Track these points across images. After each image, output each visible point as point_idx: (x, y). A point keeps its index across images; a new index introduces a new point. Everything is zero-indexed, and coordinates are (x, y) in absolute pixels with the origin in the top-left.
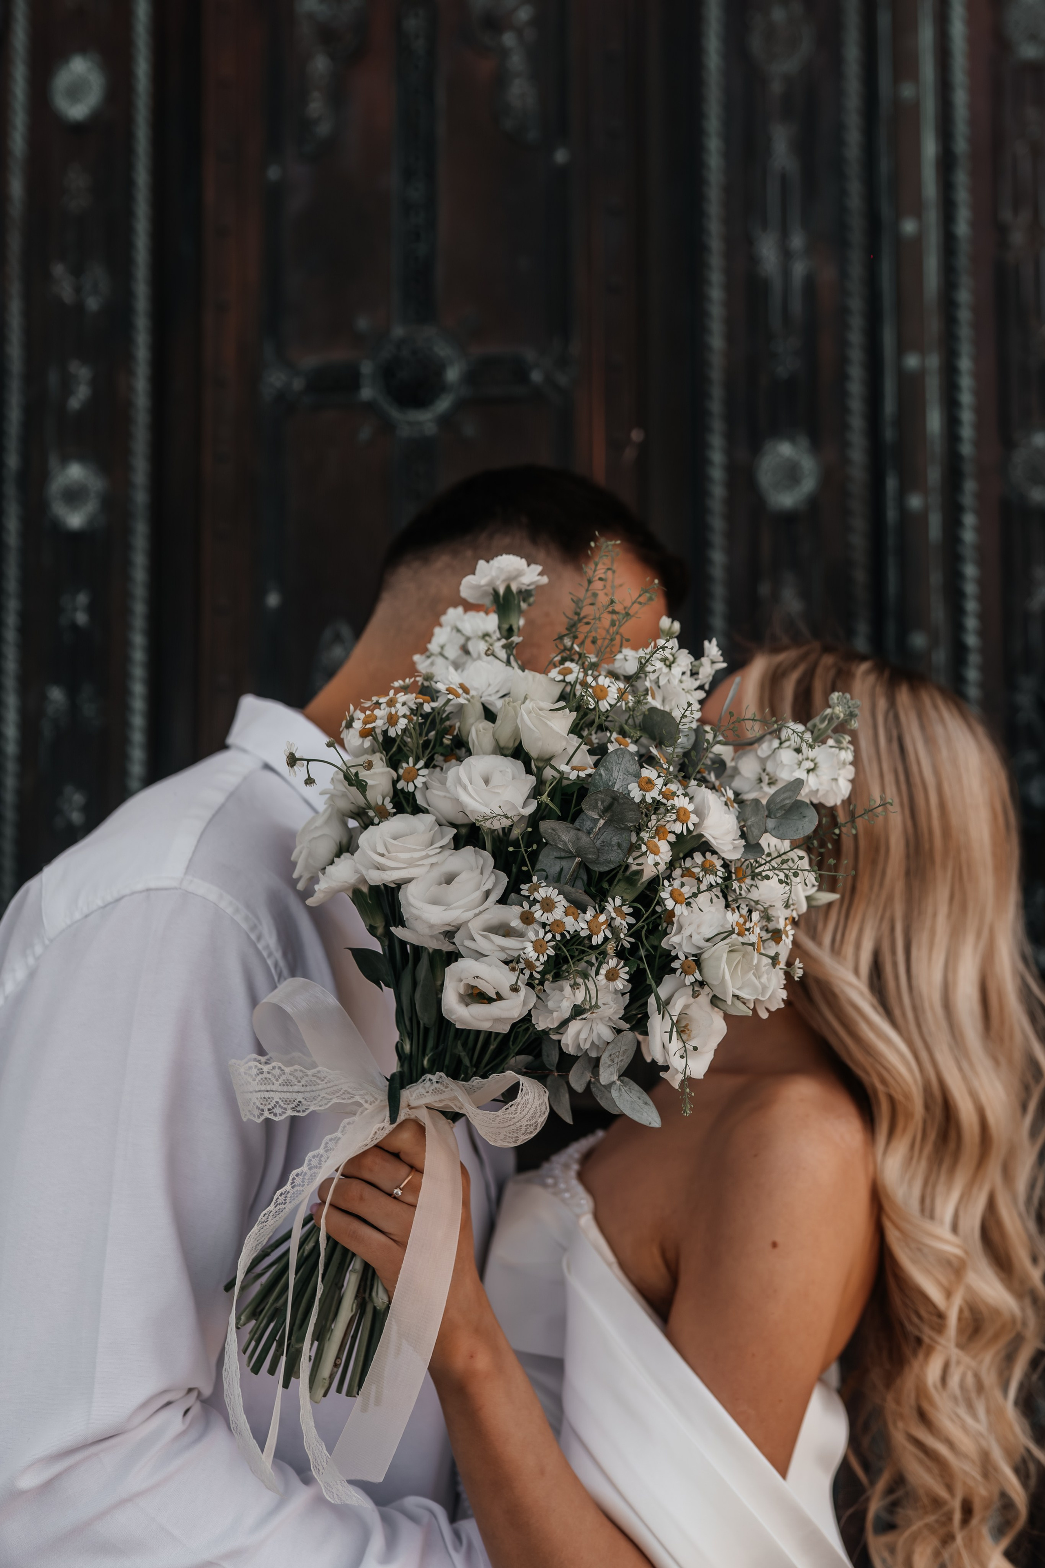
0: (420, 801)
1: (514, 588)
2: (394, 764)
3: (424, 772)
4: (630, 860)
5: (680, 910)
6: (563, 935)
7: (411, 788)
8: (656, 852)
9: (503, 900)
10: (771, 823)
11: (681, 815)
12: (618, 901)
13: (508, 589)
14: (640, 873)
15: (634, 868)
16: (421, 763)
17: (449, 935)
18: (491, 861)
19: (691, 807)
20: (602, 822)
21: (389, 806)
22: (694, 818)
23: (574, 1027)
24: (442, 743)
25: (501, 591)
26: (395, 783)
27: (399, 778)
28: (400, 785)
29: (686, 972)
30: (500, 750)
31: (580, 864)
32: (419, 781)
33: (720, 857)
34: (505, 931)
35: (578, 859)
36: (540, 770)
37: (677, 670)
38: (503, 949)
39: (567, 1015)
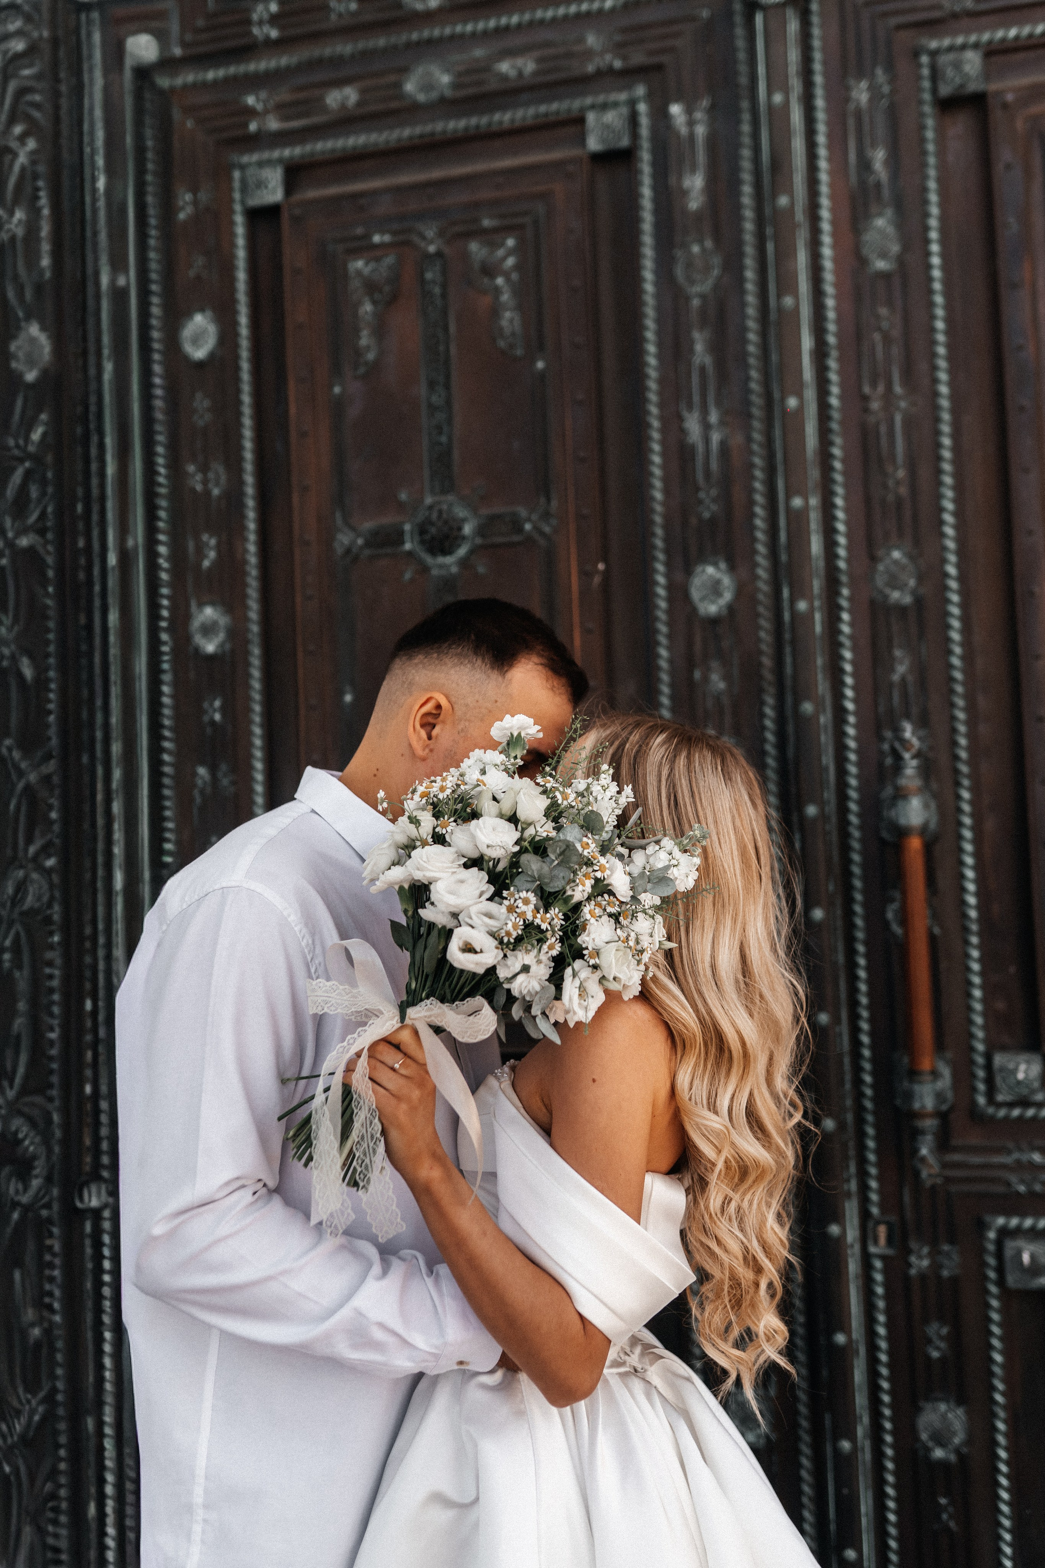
0: (448, 838)
1: (523, 735)
2: (437, 815)
3: (454, 824)
4: (568, 888)
5: (593, 920)
6: (524, 921)
7: (444, 832)
8: (584, 885)
9: (490, 899)
10: (649, 886)
11: (602, 869)
12: (557, 910)
13: (519, 734)
14: (572, 896)
15: (569, 893)
16: (452, 819)
17: (455, 915)
18: (486, 878)
19: (607, 866)
20: (556, 862)
21: (430, 840)
22: (608, 872)
23: (521, 978)
24: (465, 811)
25: (515, 734)
26: (434, 828)
27: (437, 826)
28: (437, 830)
29: (591, 957)
30: (501, 816)
31: (538, 885)
32: (449, 829)
33: (618, 900)
34: (489, 916)
35: (538, 883)
36: (523, 830)
37: (609, 794)
38: (487, 925)
39: (517, 970)
